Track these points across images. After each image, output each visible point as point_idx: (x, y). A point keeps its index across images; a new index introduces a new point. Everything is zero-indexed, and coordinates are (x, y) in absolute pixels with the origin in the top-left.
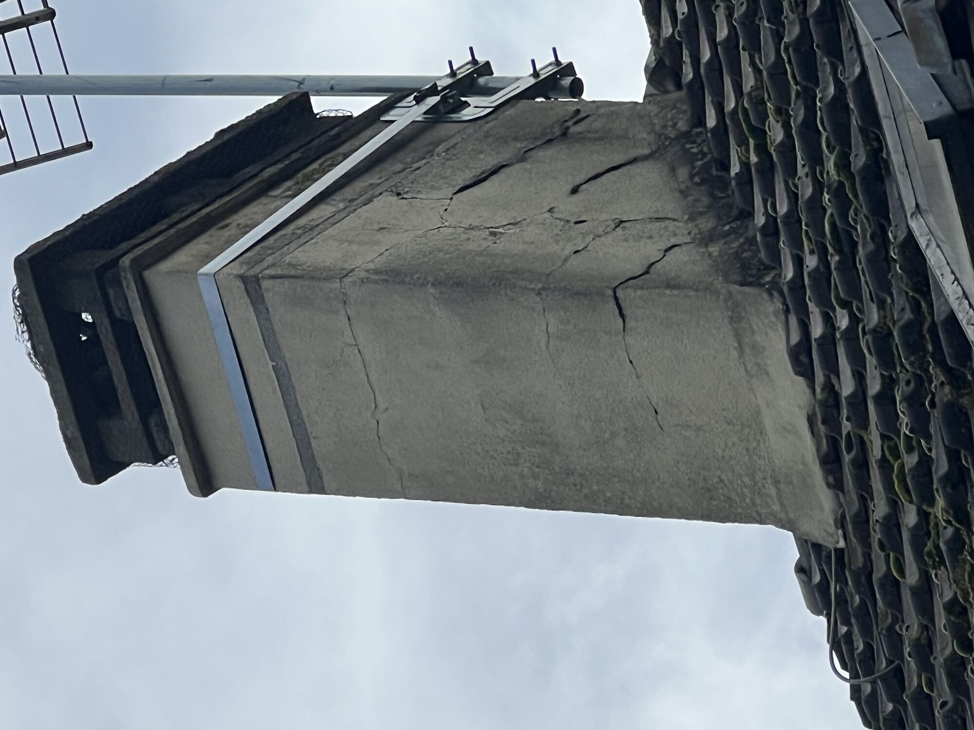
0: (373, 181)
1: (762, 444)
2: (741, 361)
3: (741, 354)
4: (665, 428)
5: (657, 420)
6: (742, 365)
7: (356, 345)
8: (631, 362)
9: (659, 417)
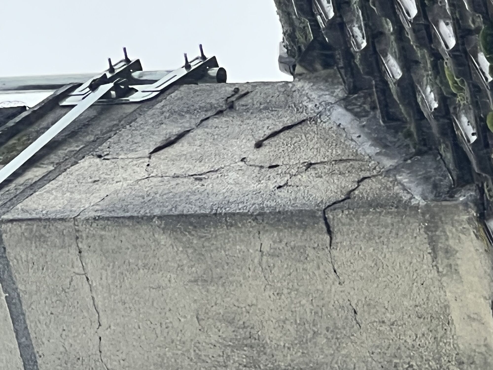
0: (72, 149)
1: (448, 332)
2: (434, 263)
3: (435, 258)
4: (362, 326)
5: (356, 319)
6: (435, 268)
7: (85, 274)
8: (335, 271)
9: (358, 317)
